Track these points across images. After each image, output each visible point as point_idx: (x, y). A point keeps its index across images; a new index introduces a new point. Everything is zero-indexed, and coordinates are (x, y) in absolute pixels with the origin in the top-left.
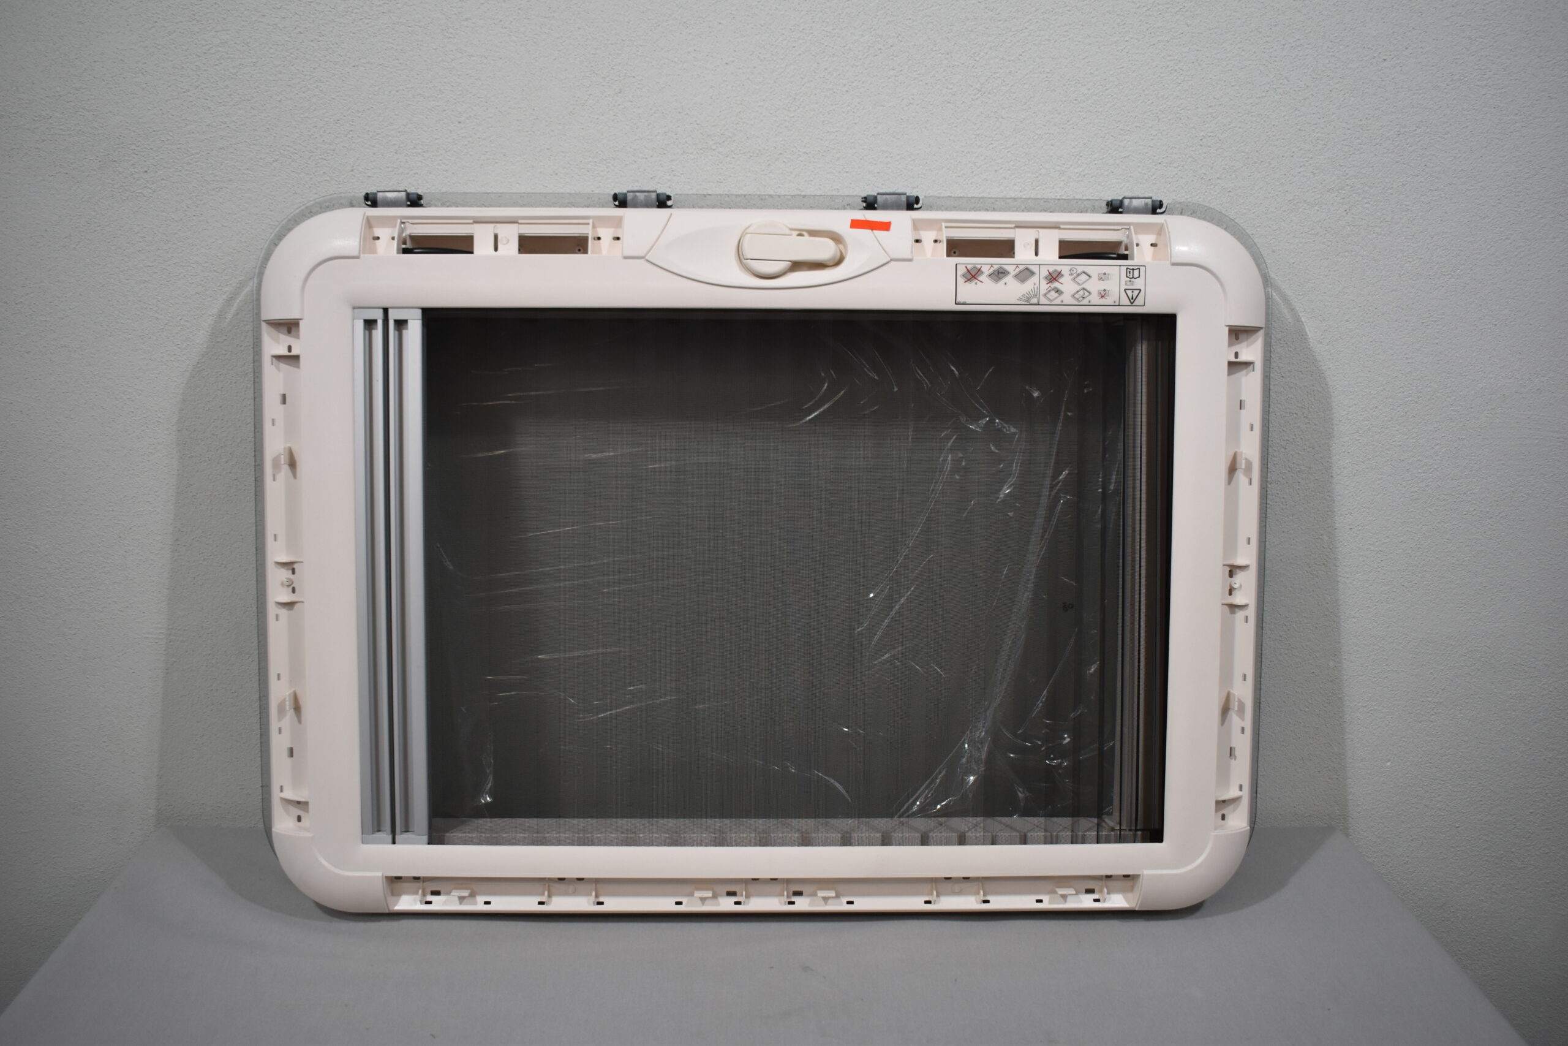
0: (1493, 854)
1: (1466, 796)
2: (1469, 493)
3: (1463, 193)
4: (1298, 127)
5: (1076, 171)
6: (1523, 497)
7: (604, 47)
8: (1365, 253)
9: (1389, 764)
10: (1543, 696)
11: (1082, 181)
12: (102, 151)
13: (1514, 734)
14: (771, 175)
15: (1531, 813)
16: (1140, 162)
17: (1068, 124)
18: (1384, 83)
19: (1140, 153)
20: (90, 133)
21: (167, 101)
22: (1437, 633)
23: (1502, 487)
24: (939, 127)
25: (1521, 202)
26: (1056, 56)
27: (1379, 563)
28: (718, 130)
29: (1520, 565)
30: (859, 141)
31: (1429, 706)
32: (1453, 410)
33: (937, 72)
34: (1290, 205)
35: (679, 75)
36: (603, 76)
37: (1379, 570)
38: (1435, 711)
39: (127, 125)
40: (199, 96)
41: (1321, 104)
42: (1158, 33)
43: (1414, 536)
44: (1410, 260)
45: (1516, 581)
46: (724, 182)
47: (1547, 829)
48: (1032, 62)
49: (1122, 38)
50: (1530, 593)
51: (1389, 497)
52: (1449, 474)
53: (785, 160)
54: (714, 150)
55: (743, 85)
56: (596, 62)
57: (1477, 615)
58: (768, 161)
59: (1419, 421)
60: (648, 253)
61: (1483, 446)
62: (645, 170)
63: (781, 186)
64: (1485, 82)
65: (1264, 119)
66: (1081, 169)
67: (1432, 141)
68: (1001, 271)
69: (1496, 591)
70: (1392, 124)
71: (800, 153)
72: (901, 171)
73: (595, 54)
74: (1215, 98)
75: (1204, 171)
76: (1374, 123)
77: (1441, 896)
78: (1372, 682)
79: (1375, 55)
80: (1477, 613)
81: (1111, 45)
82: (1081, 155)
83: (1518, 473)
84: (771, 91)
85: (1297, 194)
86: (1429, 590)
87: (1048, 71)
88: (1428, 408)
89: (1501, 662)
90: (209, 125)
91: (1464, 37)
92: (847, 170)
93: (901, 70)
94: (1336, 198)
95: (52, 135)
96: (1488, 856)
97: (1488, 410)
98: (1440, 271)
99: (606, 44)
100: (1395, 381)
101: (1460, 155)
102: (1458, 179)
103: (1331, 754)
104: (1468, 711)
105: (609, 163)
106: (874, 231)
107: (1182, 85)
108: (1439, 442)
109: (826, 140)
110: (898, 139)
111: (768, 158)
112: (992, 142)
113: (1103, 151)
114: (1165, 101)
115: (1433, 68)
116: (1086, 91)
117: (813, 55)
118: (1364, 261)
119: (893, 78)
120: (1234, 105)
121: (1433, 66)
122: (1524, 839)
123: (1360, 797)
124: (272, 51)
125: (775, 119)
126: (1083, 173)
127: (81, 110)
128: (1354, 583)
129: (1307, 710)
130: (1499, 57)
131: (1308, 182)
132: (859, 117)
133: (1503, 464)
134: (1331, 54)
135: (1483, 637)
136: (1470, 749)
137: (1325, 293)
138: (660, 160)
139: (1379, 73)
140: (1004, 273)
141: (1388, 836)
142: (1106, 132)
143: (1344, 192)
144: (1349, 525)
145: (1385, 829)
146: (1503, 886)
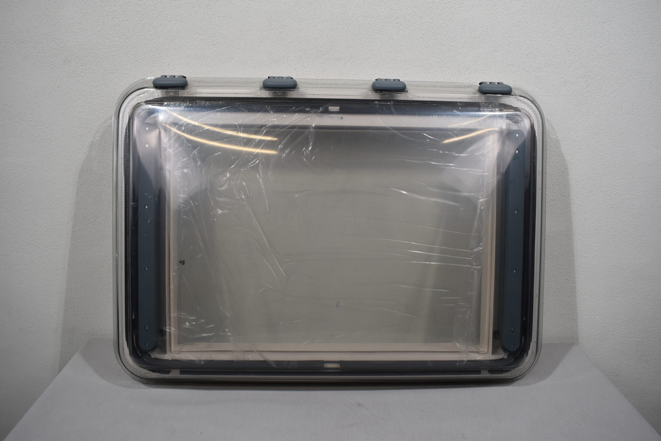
0: (639, 354)
1: (628, 331)
2: (634, 205)
3: (636, 79)
4: (568, 50)
5: (474, 68)
6: (656, 207)
7: (275, 13)
8: (594, 104)
9: (597, 317)
11: (476, 72)
12: (64, 56)
13: (649, 305)
14: (345, 68)
15: (655, 338)
16: (501, 64)
17: (471, 48)
18: (604, 32)
19: (501, 61)
20: (59, 49)
21: (91, 36)
22: (619, 263)
23: (648, 203)
24: (416, 49)
25: (660, 83)
26: (466, 19)
27: (596, 234)
28: (323, 49)
29: (654, 236)
30: (383, 54)
31: (615, 294)
32: (628, 171)
33: (416, 25)
34: (563, 83)
35: (307, 25)
36: (275, 25)
37: (596, 237)
38: (617, 295)
39: (74, 46)
40: (104, 34)
41: (578, 41)
42: (509, 10)
43: (611, 223)
44: (613, 107)
45: (652, 242)
48: (456, 21)
49: (495, 11)
50: (658, 247)
51: (601, 207)
52: (626, 197)
53: (351, 62)
54: (321, 57)
55: (334, 30)
56: (272, 19)
57: (636, 256)
58: (344, 62)
59: (615, 175)
61: (641, 186)
65: (554, 47)
66: (476, 67)
67: (623, 57)
69: (644, 246)
70: (607, 49)
71: (357, 59)
73: (271, 16)
74: (533, 38)
75: (527, 68)
76: (599, 49)
77: (616, 371)
78: (592, 283)
79: (601, 20)
80: (636, 255)
81: (490, 14)
82: (476, 61)
83: (655, 197)
84: (346, 32)
85: (567, 79)
86: (616, 245)
87: (463, 25)
88: (618, 169)
89: (645, 276)
90: (108, 46)
91: (637, 13)
93: (401, 24)
94: (582, 80)
95: (43, 50)
96: (636, 355)
97: (643, 171)
98: (625, 112)
99: (276, 12)
100: (605, 158)
101: (634, 63)
102: (634, 73)
103: (574, 313)
104: (631, 296)
105: (277, 62)
107: (519, 32)
108: (623, 184)
109: (369, 53)
110: (399, 53)
111: (344, 61)
112: (439, 55)
113: (485, 59)
114: (512, 38)
115: (624, 26)
116: (479, 34)
117: (364, 17)
118: (594, 107)
119: (398, 27)
120: (541, 40)
121: (624, 25)
122: (651, 348)
123: (585, 331)
125: (347, 44)
126: (477, 69)
127: (55, 39)
128: (586, 242)
129: (564, 295)
130: (652, 22)
131: (571, 74)
133: (649, 193)
134: (582, 19)
135: (638, 265)
136: (631, 311)
137: (577, 121)
138: (298, 62)
139: (602, 28)
141: (596, 347)
142: (487, 51)
143: (586, 78)
144: (584, 218)
145: (595, 344)
146: (642, 367)
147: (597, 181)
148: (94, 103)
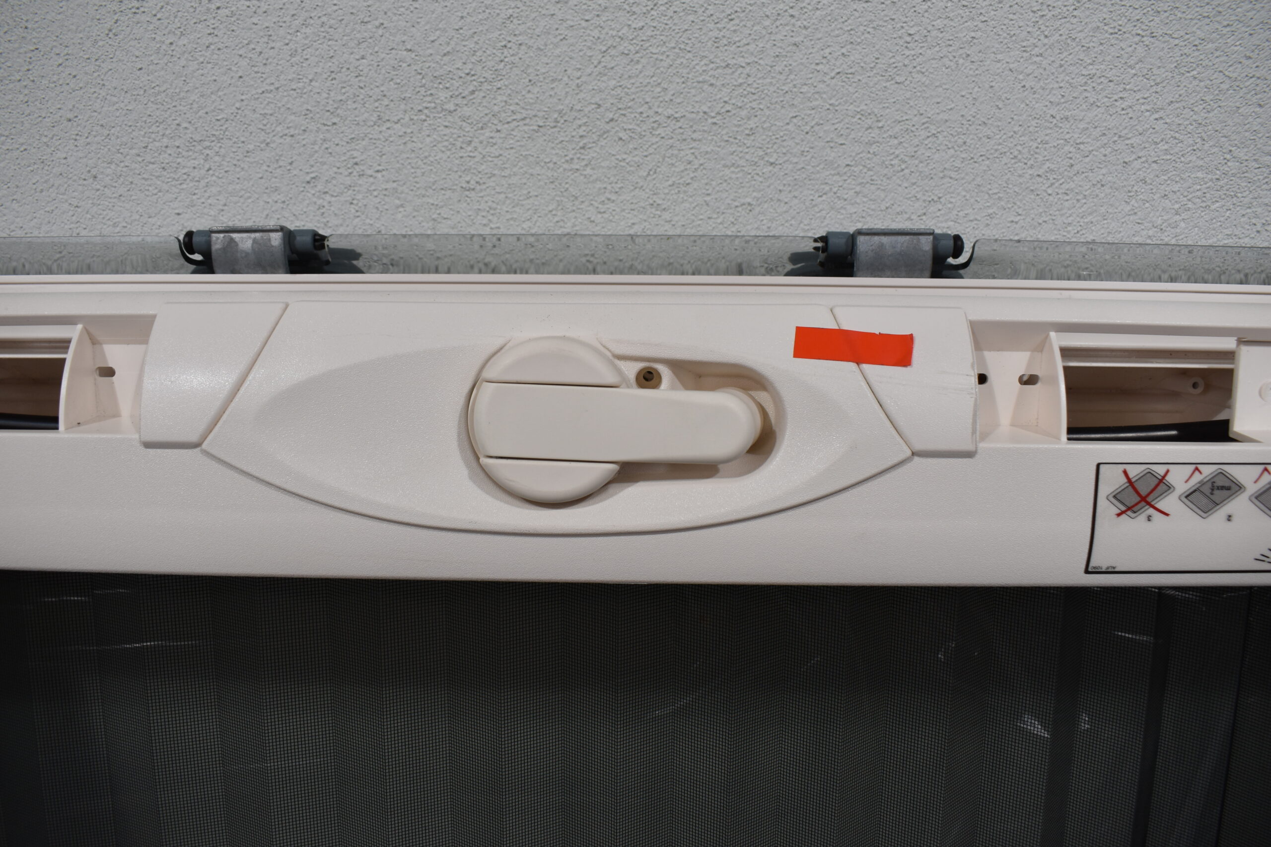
46: (478, 187)
60: (210, 430)
62: (291, 164)
63: (613, 197)
68: (1220, 482)
72: (904, 162)
92: (772, 160)
106: (865, 367)
132: (805, 28)
140: (1228, 488)
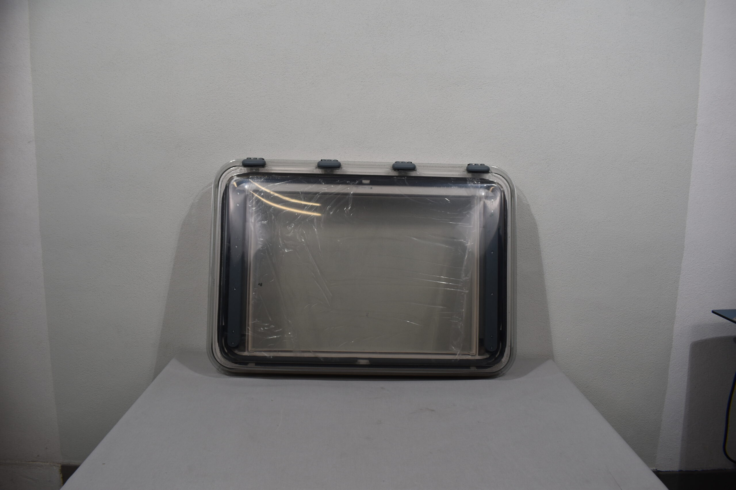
0: (603, 370)
1: (593, 350)
4: (532, 141)
5: (465, 154)
9: (567, 339)
10: (616, 318)
22: (581, 297)
28: (359, 141)
47: (620, 362)
53: (379, 149)
54: (358, 146)
64: (589, 128)
71: (383, 148)
77: (586, 383)
85: (533, 161)
89: (602, 306)
90: (208, 136)
94: (544, 162)
96: (601, 370)
97: (594, 227)
100: (564, 218)
104: (592, 322)
105: (327, 150)
108: (579, 236)
111: (374, 149)
116: (468, 130)
117: (387, 119)
119: (411, 126)
124: (228, 115)
129: (540, 321)
135: (596, 298)
136: (593, 334)
138: (342, 149)
141: (568, 363)
145: (567, 361)
146: (607, 381)
147: (560, 234)
148: (196, 176)
